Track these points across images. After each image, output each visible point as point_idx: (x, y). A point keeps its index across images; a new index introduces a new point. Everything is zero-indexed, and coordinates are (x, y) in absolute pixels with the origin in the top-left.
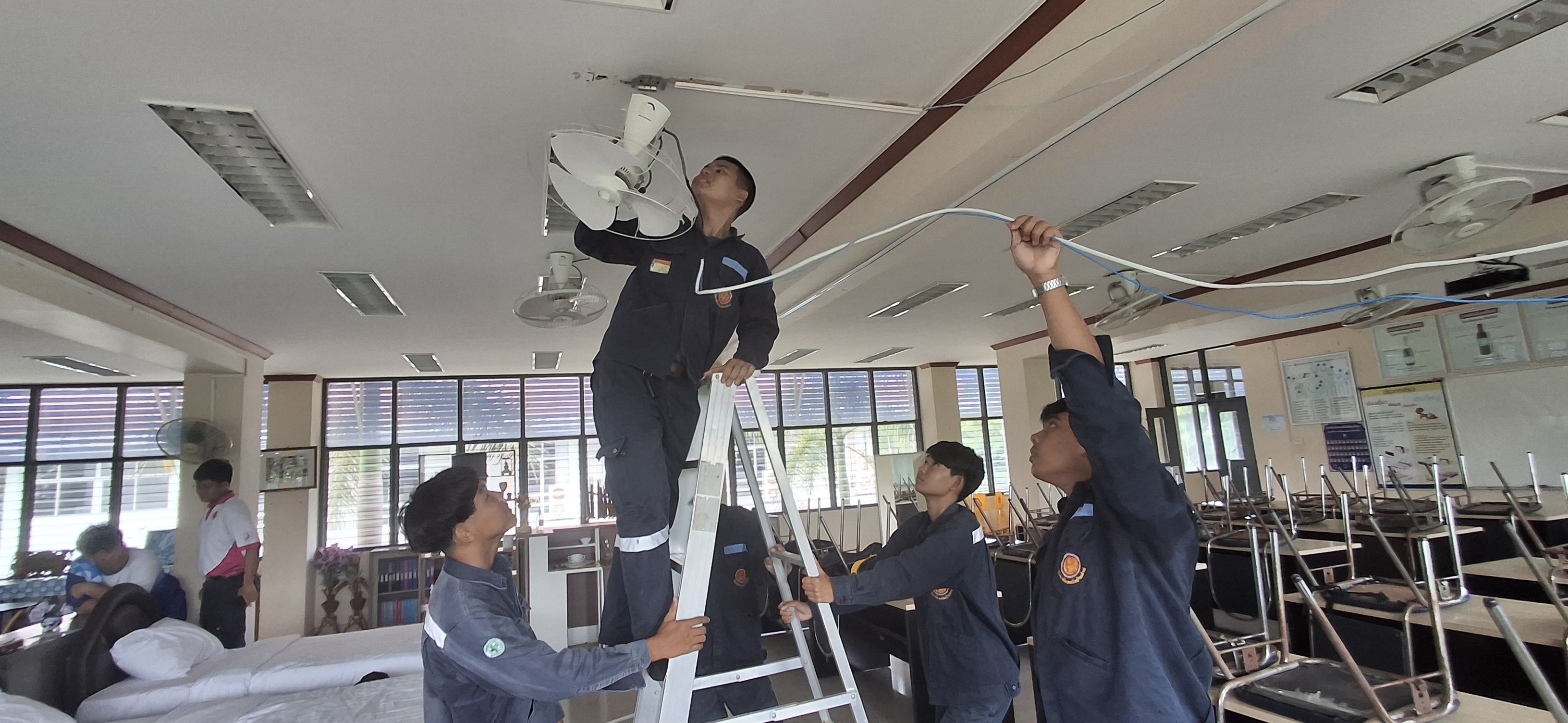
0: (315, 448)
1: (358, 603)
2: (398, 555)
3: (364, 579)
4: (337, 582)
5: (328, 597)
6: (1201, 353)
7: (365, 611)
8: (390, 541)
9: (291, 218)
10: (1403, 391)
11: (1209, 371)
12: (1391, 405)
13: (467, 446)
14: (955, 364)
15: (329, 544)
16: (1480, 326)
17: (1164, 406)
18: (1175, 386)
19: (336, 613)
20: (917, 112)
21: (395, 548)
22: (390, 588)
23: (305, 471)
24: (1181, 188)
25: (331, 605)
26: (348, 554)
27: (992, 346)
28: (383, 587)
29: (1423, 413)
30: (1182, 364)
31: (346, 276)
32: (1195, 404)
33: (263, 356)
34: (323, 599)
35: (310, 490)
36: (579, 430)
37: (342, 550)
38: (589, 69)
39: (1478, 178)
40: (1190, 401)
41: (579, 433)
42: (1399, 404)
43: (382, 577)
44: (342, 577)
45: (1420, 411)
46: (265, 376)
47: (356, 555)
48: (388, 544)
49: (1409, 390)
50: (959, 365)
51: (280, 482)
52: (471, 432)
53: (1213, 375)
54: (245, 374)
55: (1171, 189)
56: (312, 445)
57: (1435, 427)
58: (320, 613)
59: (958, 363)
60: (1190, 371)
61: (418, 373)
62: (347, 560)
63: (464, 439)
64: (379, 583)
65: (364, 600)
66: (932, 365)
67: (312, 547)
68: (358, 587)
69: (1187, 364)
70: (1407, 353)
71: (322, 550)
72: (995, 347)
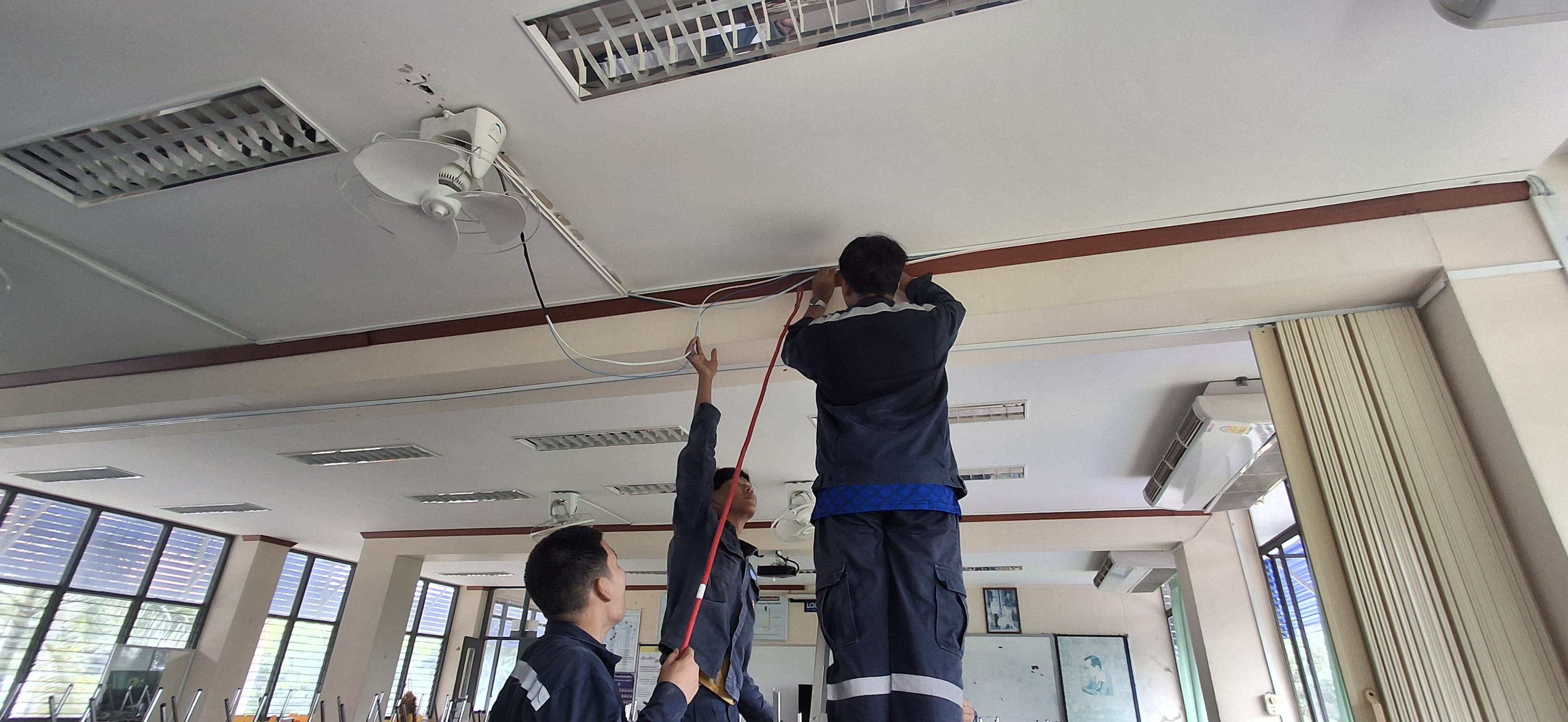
14: (289, 544)
17: (478, 637)
18: (493, 619)
20: (623, 292)
27: (361, 533)
30: (505, 598)
32: (503, 640)
38: (432, 74)
40: (499, 636)
50: (295, 547)
59: (295, 544)
66: (264, 538)
72: (365, 535)
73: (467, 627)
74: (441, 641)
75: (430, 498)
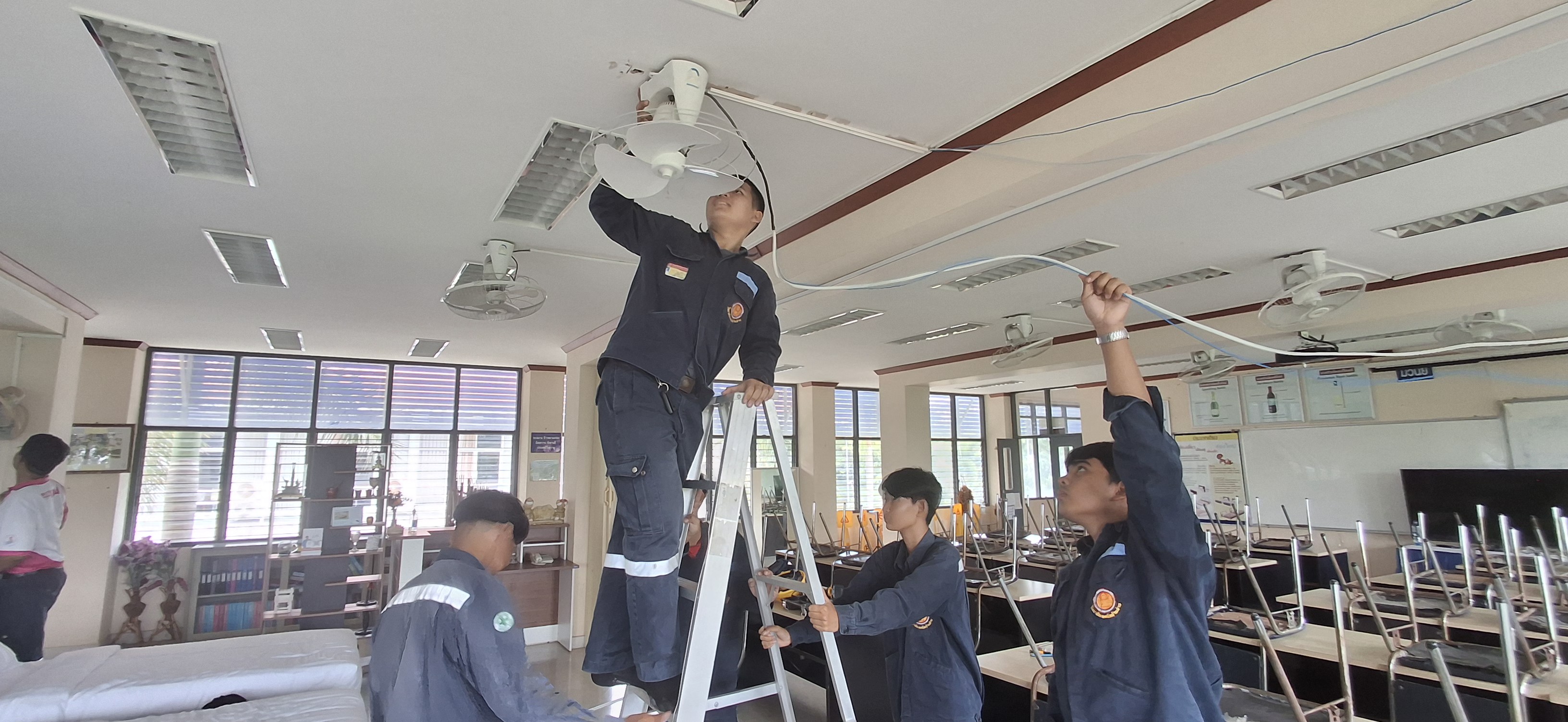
0: (132, 426)
1: (170, 607)
2: (225, 554)
3: (182, 580)
4: (145, 581)
5: (132, 598)
6: (1047, 391)
7: (178, 616)
8: (215, 537)
9: (203, 167)
10: (1208, 438)
11: (1053, 408)
12: (1198, 450)
13: (320, 435)
14: (834, 385)
15: (138, 537)
16: (1270, 388)
17: (1011, 437)
18: (1021, 419)
19: (140, 618)
20: (923, 151)
21: (220, 545)
22: (213, 589)
23: (118, 451)
24: (1102, 248)
25: (135, 608)
26: (162, 549)
27: (875, 371)
28: (204, 589)
29: (1222, 458)
30: (1028, 400)
31: (237, 239)
32: (1035, 438)
33: (85, 316)
34: (126, 600)
35: (122, 474)
36: (452, 424)
37: (156, 544)
38: (629, 61)
39: (1328, 271)
40: (1031, 435)
41: (451, 428)
42: (1204, 450)
43: (204, 577)
44: (152, 576)
45: (1220, 456)
46: (85, 339)
47: (173, 551)
48: (213, 539)
49: (1213, 438)
50: (838, 385)
51: (84, 463)
52: (326, 419)
53: (1056, 412)
54: (64, 336)
55: (1095, 248)
56: (128, 423)
57: (1231, 471)
58: (120, 617)
59: (837, 384)
60: (1033, 407)
61: (271, 350)
62: (160, 557)
63: (318, 426)
64: (200, 584)
65: (179, 602)
66: (814, 384)
67: (117, 538)
68: (173, 588)
69: (1031, 400)
70: (1214, 406)
71: (128, 544)
72: (878, 372)
73: (1000, 430)
74: (980, 443)
75: (905, 341)
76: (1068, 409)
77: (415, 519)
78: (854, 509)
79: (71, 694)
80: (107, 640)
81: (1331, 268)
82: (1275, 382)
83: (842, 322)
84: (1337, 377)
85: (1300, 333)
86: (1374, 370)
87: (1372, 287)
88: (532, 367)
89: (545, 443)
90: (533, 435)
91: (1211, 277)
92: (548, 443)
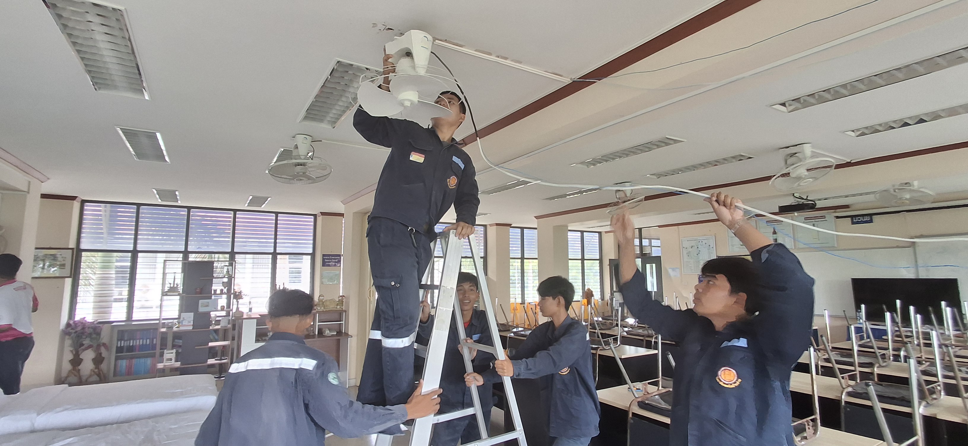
0: (72, 249)
1: (98, 360)
2: (132, 328)
3: (105, 344)
4: (82, 345)
5: (74, 355)
7: (104, 366)
8: (126, 318)
13: (190, 255)
14: (509, 225)
15: (77, 318)
16: (774, 228)
19: (80, 367)
20: (567, 81)
21: (129, 323)
22: (125, 349)
23: (64, 265)
24: (676, 141)
25: (76, 362)
26: (93, 325)
27: (535, 217)
28: (120, 350)
31: (137, 132)
33: (41, 180)
34: (71, 357)
35: (66, 279)
36: (273, 249)
37: (88, 322)
38: (384, 23)
39: (812, 157)
41: (272, 251)
43: (119, 342)
44: (87, 342)
46: (42, 194)
47: (99, 327)
48: (125, 319)
50: (512, 226)
51: (42, 272)
52: (194, 245)
53: (645, 242)
54: (28, 193)
55: (671, 142)
56: (70, 247)
58: (67, 366)
59: (511, 224)
61: (159, 202)
62: (91, 330)
63: (189, 250)
64: (117, 347)
65: (104, 358)
66: (497, 225)
67: (64, 319)
68: (100, 349)
71: (71, 322)
72: (537, 217)
73: (611, 254)
74: (598, 262)
75: (553, 198)
76: (652, 241)
77: (251, 307)
78: (521, 302)
79: (38, 414)
80: (59, 381)
81: (814, 155)
82: (777, 224)
83: (515, 186)
84: (815, 221)
85: (794, 194)
86: (838, 217)
87: (838, 166)
88: (323, 214)
89: (331, 261)
90: (324, 255)
91: (742, 160)
92: (333, 260)
